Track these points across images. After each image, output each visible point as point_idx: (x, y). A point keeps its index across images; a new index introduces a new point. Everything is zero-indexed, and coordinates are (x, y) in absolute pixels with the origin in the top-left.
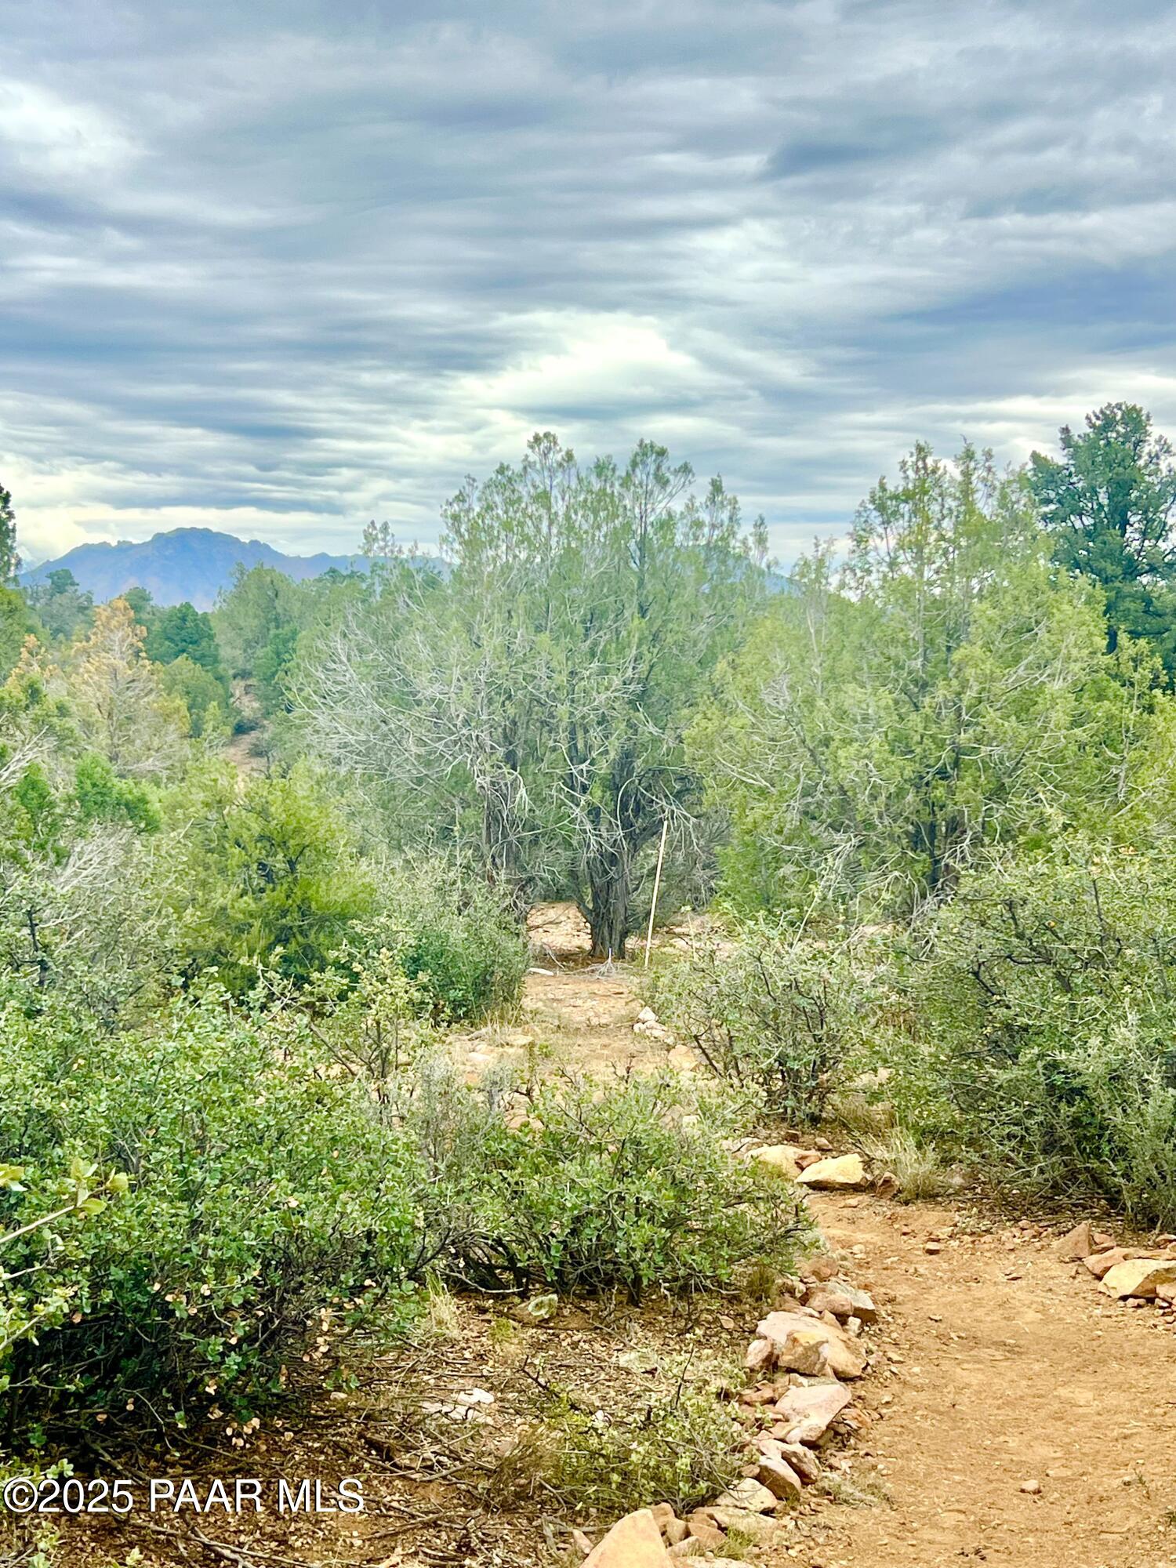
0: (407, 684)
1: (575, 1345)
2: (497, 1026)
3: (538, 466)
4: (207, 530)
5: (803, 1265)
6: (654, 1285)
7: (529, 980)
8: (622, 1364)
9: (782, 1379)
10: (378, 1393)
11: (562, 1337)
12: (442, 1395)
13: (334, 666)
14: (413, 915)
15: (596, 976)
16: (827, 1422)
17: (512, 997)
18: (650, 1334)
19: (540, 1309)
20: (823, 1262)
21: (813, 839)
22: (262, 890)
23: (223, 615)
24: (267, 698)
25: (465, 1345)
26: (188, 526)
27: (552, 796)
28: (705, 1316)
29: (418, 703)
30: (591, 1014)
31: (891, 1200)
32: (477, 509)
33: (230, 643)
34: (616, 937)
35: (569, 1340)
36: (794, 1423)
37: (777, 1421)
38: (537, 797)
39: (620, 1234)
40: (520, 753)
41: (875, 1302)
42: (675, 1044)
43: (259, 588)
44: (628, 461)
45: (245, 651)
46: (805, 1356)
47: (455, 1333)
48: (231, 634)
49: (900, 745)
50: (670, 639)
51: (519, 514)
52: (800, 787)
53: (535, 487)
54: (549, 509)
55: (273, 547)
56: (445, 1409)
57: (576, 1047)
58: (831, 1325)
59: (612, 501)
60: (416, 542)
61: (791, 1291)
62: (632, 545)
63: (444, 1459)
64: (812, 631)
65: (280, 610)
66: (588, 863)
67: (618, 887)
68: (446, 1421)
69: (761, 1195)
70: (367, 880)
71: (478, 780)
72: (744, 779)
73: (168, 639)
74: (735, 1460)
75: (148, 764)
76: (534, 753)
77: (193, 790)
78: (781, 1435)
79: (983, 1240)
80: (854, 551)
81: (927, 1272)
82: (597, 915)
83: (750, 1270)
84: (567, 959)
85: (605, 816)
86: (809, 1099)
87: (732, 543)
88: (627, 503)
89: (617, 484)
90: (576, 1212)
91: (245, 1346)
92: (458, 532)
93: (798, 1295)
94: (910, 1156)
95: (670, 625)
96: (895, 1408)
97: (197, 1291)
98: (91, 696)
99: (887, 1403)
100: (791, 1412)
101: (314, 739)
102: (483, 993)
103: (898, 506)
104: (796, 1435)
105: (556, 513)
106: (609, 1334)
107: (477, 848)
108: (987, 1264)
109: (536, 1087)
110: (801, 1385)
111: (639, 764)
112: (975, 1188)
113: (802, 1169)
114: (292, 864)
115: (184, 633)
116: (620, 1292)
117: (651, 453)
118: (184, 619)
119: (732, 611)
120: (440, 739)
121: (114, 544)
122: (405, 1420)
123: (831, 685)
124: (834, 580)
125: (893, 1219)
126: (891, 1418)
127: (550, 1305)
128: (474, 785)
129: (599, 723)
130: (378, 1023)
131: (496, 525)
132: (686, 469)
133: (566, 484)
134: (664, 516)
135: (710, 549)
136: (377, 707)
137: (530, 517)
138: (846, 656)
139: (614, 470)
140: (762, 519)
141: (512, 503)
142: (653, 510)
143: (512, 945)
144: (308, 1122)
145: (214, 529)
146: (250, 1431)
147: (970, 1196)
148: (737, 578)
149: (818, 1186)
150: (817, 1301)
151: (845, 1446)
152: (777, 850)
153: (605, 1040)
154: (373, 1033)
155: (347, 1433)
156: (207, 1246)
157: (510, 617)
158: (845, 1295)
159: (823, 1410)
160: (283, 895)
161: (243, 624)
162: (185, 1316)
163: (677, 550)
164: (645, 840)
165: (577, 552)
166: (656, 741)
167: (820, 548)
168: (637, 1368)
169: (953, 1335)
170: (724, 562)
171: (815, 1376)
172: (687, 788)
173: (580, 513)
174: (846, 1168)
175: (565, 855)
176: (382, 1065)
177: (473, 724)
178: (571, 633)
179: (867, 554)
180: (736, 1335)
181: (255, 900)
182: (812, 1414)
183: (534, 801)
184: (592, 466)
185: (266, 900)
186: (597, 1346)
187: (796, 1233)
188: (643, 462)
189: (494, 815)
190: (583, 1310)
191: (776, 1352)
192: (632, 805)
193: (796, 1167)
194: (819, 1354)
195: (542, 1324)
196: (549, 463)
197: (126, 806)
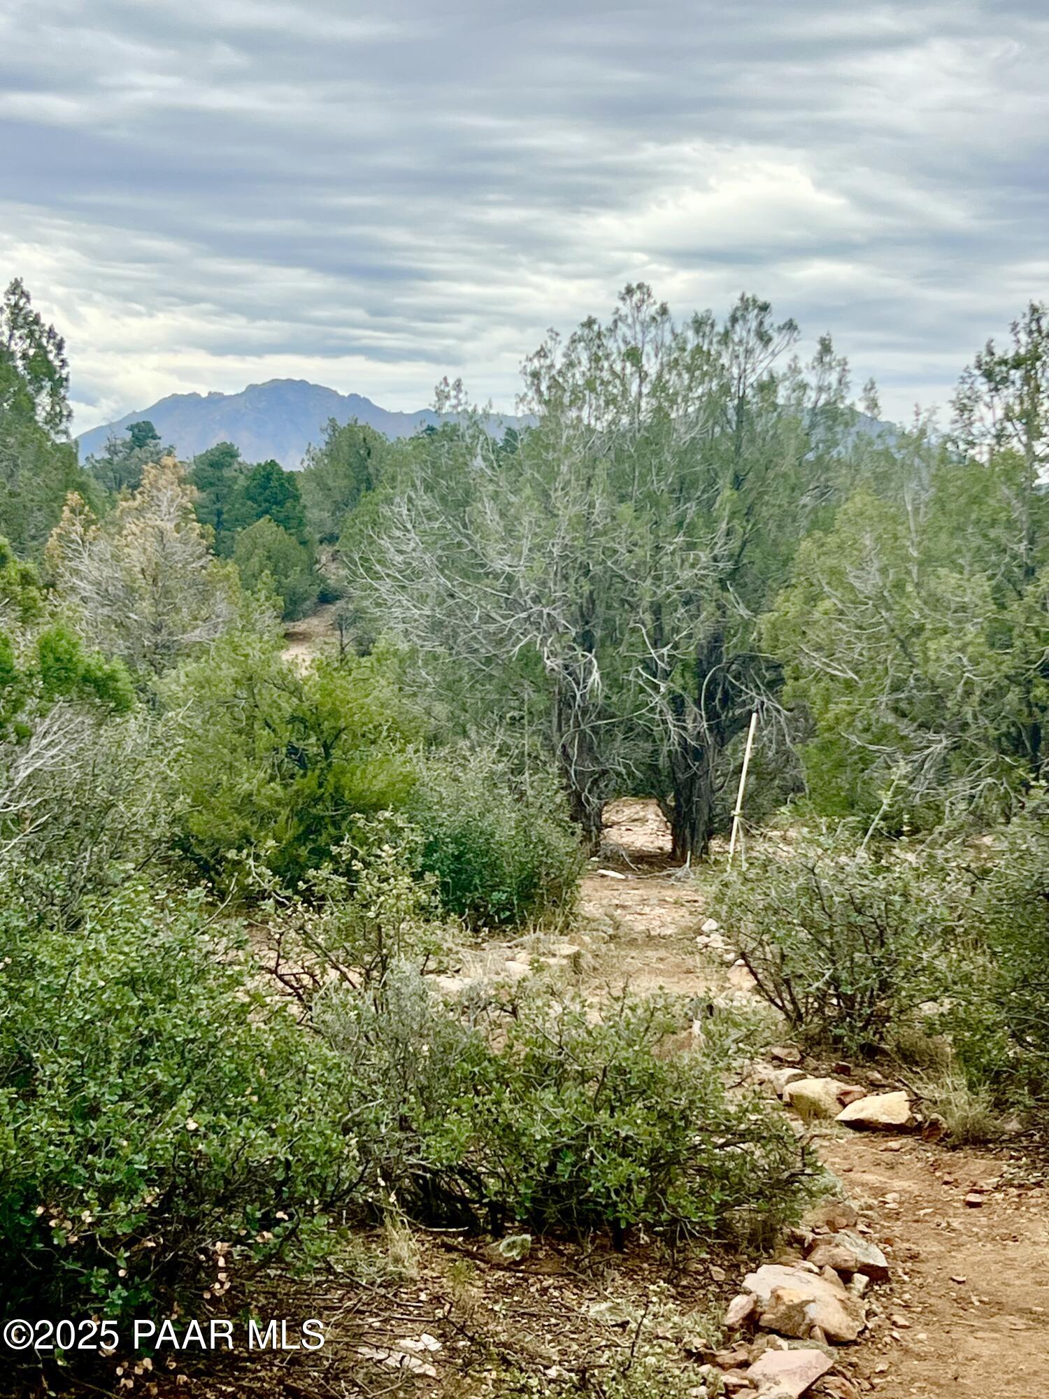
0: (475, 555)
1: (544, 1291)
2: (540, 933)
3: (630, 320)
4: (303, 383)
6: (634, 1230)
7: (589, 884)
8: (592, 1314)
9: (761, 1341)
11: (530, 1281)
13: (398, 533)
15: (671, 881)
16: (802, 1389)
17: (563, 901)
18: (630, 1283)
19: (511, 1250)
20: (838, 1211)
21: (901, 738)
22: (292, 776)
23: (316, 476)
25: (422, 1286)
26: (284, 378)
27: (630, 682)
28: (695, 1266)
29: (486, 576)
30: (654, 923)
31: (937, 1144)
32: (559, 366)
33: (317, 504)
34: (699, 839)
35: (538, 1286)
37: (743, 1386)
38: (613, 681)
40: (598, 633)
41: (891, 1258)
42: (734, 962)
43: (350, 446)
44: (727, 316)
45: (333, 514)
46: (789, 1317)
47: (413, 1272)
48: (319, 496)
49: (999, 636)
50: (765, 511)
51: (605, 373)
52: (889, 680)
53: (626, 342)
54: (640, 367)
55: (376, 402)
56: (380, 1356)
57: (629, 960)
58: (832, 1282)
59: (709, 360)
60: (491, 400)
61: (798, 1241)
62: (729, 406)
64: (909, 508)
65: (371, 470)
66: (669, 756)
67: (702, 783)
68: (377, 1370)
71: (548, 662)
72: (829, 670)
73: (251, 499)
76: (612, 634)
77: (224, 665)
79: (1030, 1193)
80: (956, 421)
81: (961, 1227)
82: (679, 814)
84: (647, 863)
85: (691, 708)
86: (864, 1028)
87: (840, 408)
88: (725, 360)
89: (715, 340)
91: (134, 1281)
92: (538, 391)
93: (804, 1246)
94: (962, 1097)
95: (766, 497)
96: (889, 1378)
97: (81, 1217)
98: (135, 559)
99: (882, 1372)
100: (761, 1377)
102: (529, 897)
103: (1008, 372)
105: (647, 372)
106: (585, 1283)
107: (546, 737)
108: (1031, 1220)
110: (780, 1348)
111: (730, 649)
112: (1033, 1135)
113: (844, 1105)
114: (327, 748)
115: (268, 492)
117: (752, 307)
118: (268, 478)
119: (836, 482)
120: (509, 615)
121: (204, 395)
122: (332, 1366)
123: (926, 569)
125: (935, 1166)
126: (883, 1389)
127: (523, 1246)
128: (544, 668)
129: (684, 604)
130: (380, 928)
131: (580, 384)
132: (790, 326)
133: (659, 339)
134: (765, 377)
135: (816, 415)
136: (442, 580)
137: (617, 375)
138: (944, 537)
139: (712, 326)
140: (873, 383)
141: (597, 359)
142: (753, 370)
145: (313, 381)
146: (140, 1372)
147: (1025, 1144)
149: (858, 1125)
150: (819, 1255)
152: (862, 750)
153: (662, 953)
157: (589, 484)
158: (854, 1250)
159: (797, 1377)
160: (314, 783)
161: (330, 483)
162: (64, 1244)
163: (779, 414)
164: (731, 734)
165: (668, 415)
166: (747, 625)
167: (921, 417)
168: (607, 1320)
169: (974, 1299)
170: (830, 429)
171: (799, 1338)
172: (778, 678)
173: (674, 372)
174: (891, 1106)
175: (644, 747)
177: (544, 601)
178: (656, 502)
179: (971, 424)
180: (726, 1288)
181: (285, 786)
182: (783, 1379)
183: (611, 687)
184: (689, 321)
185: (295, 788)
186: (567, 1293)
187: (803, 1178)
188: (743, 317)
189: (566, 701)
190: (561, 1253)
191: (759, 1310)
192: (719, 696)
193: (837, 1104)
194: (804, 1314)
195: (512, 1266)
196: (642, 316)
197: (96, 682)
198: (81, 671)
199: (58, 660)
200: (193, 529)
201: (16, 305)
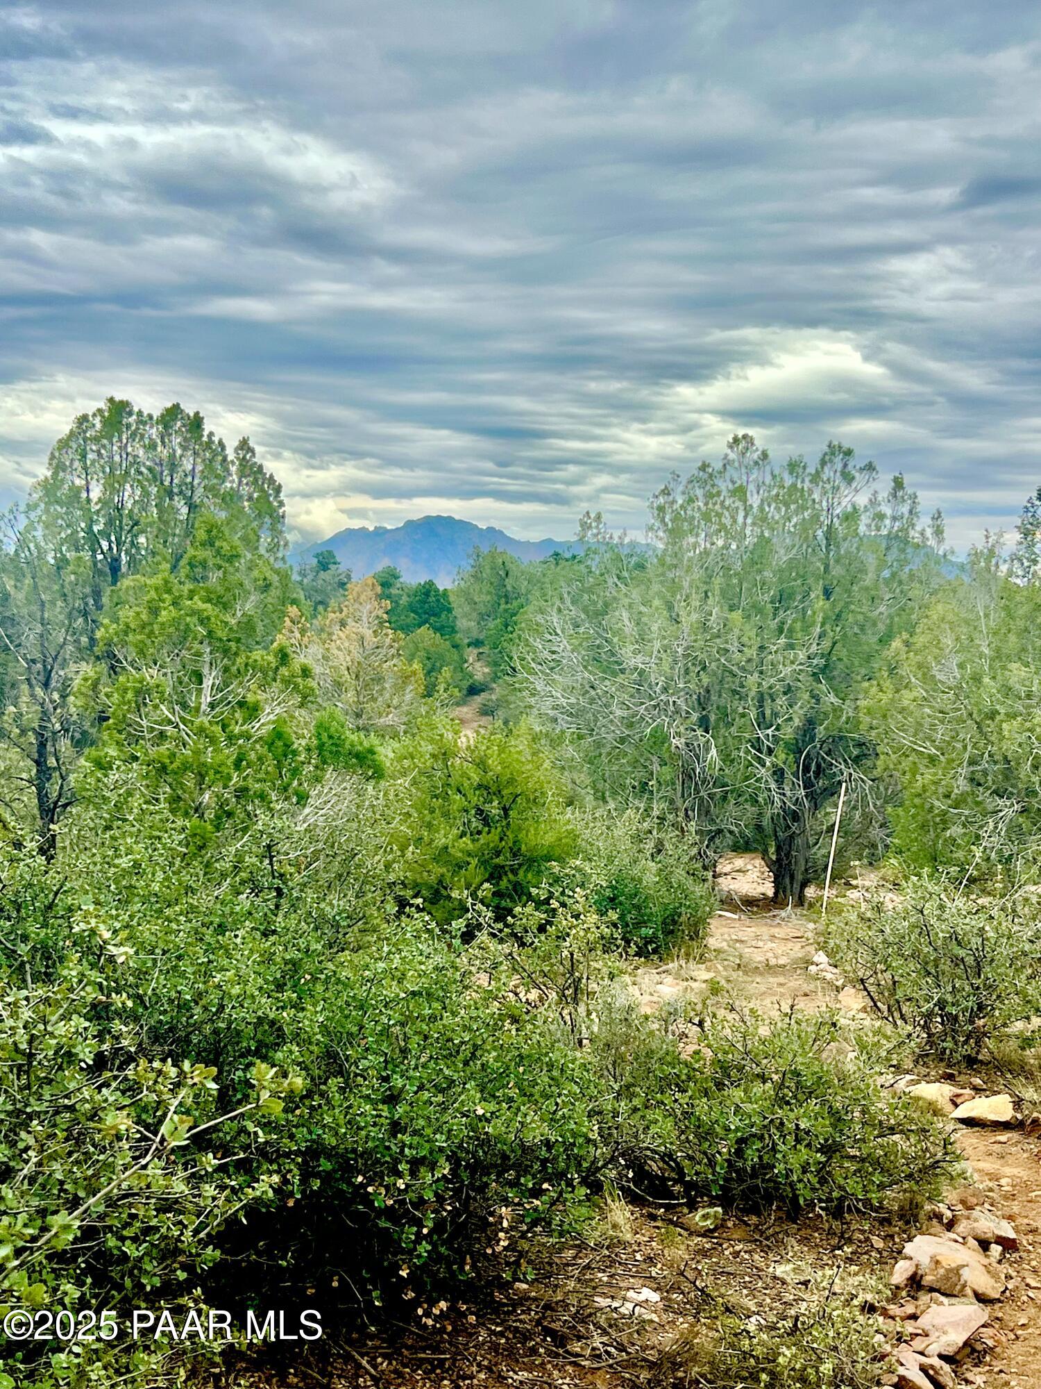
0: (613, 655)
1: (736, 1254)
2: (683, 962)
3: (736, 464)
4: (450, 518)
5: (950, 1195)
6: (811, 1205)
7: (714, 923)
8: (778, 1273)
9: (924, 1298)
10: (556, 1286)
11: (725, 1246)
12: (613, 1291)
13: (550, 637)
14: (610, 860)
15: (778, 921)
16: (964, 1338)
17: (697, 936)
18: (806, 1249)
19: (706, 1219)
20: (970, 1191)
21: (978, 804)
22: (479, 833)
23: (465, 594)
24: (496, 664)
25: (636, 1248)
26: (435, 515)
27: (740, 757)
28: (858, 1235)
29: (623, 671)
30: (770, 955)
31: (1038, 1138)
32: (680, 502)
33: (465, 615)
34: (796, 886)
35: (731, 1250)
36: (932, 1338)
37: (917, 1335)
38: (727, 758)
39: (779, 1156)
40: (713, 718)
41: (1016, 1229)
42: (844, 987)
43: (492, 569)
44: (818, 460)
45: (479, 623)
46: (947, 1278)
47: (628, 1237)
48: (467, 608)
50: (852, 619)
51: (717, 507)
52: (967, 756)
53: (733, 482)
54: (745, 501)
55: (507, 533)
56: (615, 1304)
57: (755, 984)
58: (974, 1250)
59: (802, 495)
60: (625, 530)
61: (939, 1216)
62: (819, 533)
63: (612, 1350)
64: (982, 614)
65: (509, 588)
66: (772, 818)
67: (799, 841)
68: (615, 1316)
69: (914, 1127)
70: (569, 827)
71: (674, 741)
72: (915, 747)
73: (413, 611)
74: (876, 1368)
75: (389, 720)
76: (725, 717)
77: (422, 743)
78: (920, 1349)
80: (1021, 543)
82: (780, 866)
83: (901, 1195)
84: (751, 904)
85: (788, 775)
86: (966, 1042)
87: (912, 533)
88: (816, 496)
89: (807, 480)
90: (739, 1134)
91: (435, 1237)
92: (663, 521)
93: (945, 1221)
95: (852, 607)
96: (1030, 1331)
97: (395, 1184)
98: (342, 660)
99: (1024, 1325)
100: (930, 1328)
101: (532, 701)
102: (672, 932)
104: (934, 1349)
105: (751, 506)
106: (769, 1248)
107: (672, 802)
109: (707, 1019)
110: (942, 1304)
111: (821, 732)
113: (956, 1105)
114: (506, 810)
115: (427, 606)
116: (779, 1208)
117: (839, 452)
118: (427, 594)
119: (910, 595)
120: (643, 703)
121: (371, 529)
122: (578, 1312)
123: (998, 664)
124: (1004, 568)
125: (1039, 1156)
126: (1025, 1339)
127: (715, 1217)
128: (670, 745)
129: (785, 693)
130: (572, 955)
131: (697, 515)
132: (870, 467)
133: (761, 479)
134: (849, 509)
135: (891, 539)
136: (587, 675)
137: (727, 509)
138: (1013, 638)
139: (804, 467)
140: (939, 513)
141: (711, 496)
142: (839, 503)
143: (699, 890)
144: (499, 1039)
145: (457, 517)
146: (438, 1312)
148: (915, 565)
149: (970, 1122)
150: (962, 1227)
151: (981, 1362)
152: (944, 813)
153: (781, 980)
154: (567, 964)
155: (525, 1319)
156: (404, 1145)
157: (707, 597)
158: (988, 1223)
159: (961, 1328)
160: (497, 838)
161: (477, 600)
162: (383, 1206)
163: (861, 539)
164: (825, 799)
165: (768, 541)
166: (837, 710)
167: (990, 540)
168: (792, 1278)
170: (903, 551)
171: (955, 1296)
172: (863, 754)
173: (773, 505)
174: (997, 1107)
175: (751, 810)
176: (574, 992)
177: (671, 691)
178: (760, 611)
179: (1034, 545)
180: (885, 1254)
181: (473, 841)
182: (950, 1330)
183: (724, 761)
184: (785, 464)
185: (482, 841)
186: (756, 1257)
187: (944, 1164)
188: (831, 461)
189: (688, 775)
190: (745, 1223)
191: (920, 1272)
192: (813, 768)
193: (950, 1104)
194: (959, 1276)
195: (707, 1233)
196: (746, 461)
197: (357, 756)
198: (347, 746)
199: (330, 737)
200: (386, 635)
201: (244, 458)
